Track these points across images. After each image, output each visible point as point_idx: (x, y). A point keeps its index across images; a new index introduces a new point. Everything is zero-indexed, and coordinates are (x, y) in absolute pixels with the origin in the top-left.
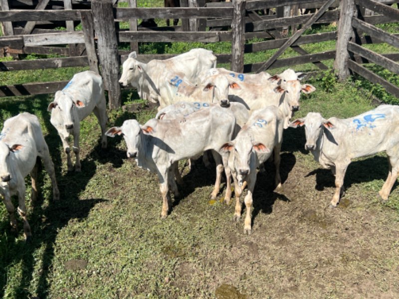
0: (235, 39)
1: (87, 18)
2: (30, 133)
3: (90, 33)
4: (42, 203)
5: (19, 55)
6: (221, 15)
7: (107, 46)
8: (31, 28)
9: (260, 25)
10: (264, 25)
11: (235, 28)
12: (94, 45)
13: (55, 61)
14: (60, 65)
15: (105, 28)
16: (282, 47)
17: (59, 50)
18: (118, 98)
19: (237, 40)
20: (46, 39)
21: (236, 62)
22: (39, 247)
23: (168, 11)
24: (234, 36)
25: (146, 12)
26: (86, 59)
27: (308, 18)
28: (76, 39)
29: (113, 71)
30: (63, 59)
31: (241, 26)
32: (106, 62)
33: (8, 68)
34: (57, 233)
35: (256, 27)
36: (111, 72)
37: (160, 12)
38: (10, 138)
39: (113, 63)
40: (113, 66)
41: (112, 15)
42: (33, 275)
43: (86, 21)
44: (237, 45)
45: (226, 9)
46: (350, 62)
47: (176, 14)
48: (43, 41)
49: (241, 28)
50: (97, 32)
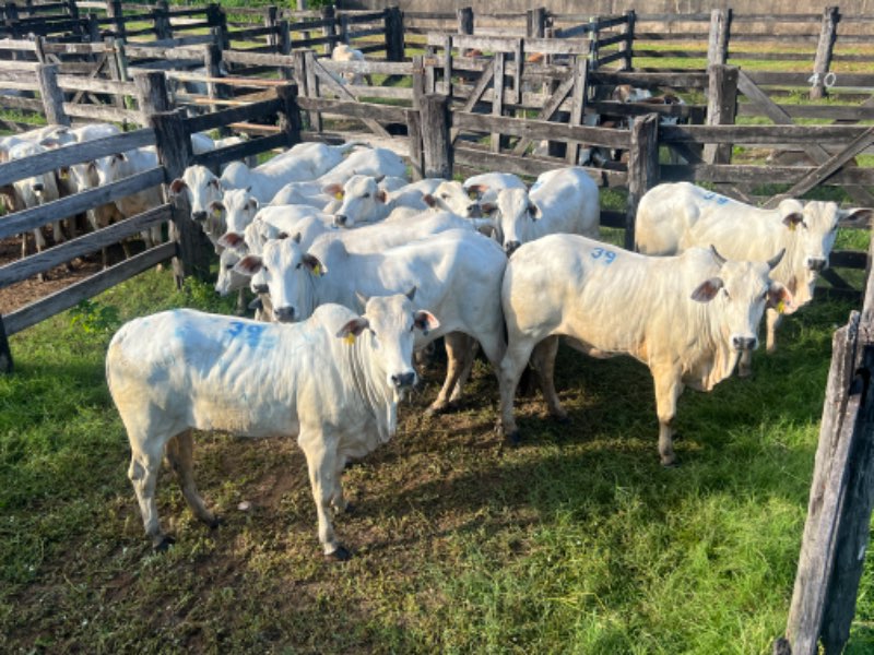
1: (415, 120)
3: (417, 143)
12: (420, 160)
23: (524, 123)
27: (801, 175)
28: (402, 149)
31: (638, 165)
37: (511, 124)
43: (414, 124)
47: (536, 131)
49: (637, 170)
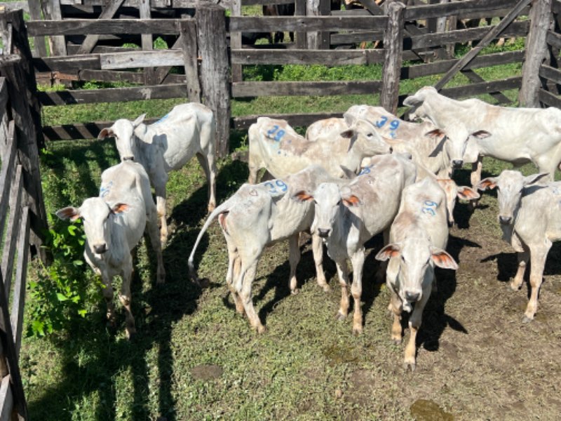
0: (388, 59)
1: (189, 31)
2: (138, 188)
3: (192, 51)
4: (141, 288)
5: (73, 82)
6: (371, 27)
7: (215, 70)
8: (91, 45)
9: (421, 41)
10: (427, 41)
11: (390, 45)
12: (196, 69)
13: (142, 91)
14: (148, 96)
15: (214, 44)
16: (449, 72)
17: (130, 76)
18: (225, 143)
19: (392, 62)
20: (132, 60)
21: (389, 92)
22: (150, 348)
23: (299, 21)
24: (387, 56)
25: (270, 23)
26: (185, 87)
27: (486, 32)
28: (172, 59)
29: (222, 104)
30: (153, 88)
31: (397, 42)
32: (212, 92)
33: (77, 100)
34: (171, 328)
35: (416, 43)
36: (218, 107)
37: (288, 23)
38: (116, 195)
39: (221, 94)
40: (222, 98)
41: (224, 26)
42: (150, 387)
43: (187, 35)
44: (391, 69)
45: (378, 19)
46: (543, 92)
47: (310, 25)
48: (127, 62)
49: (397, 45)
50: (203, 51)
